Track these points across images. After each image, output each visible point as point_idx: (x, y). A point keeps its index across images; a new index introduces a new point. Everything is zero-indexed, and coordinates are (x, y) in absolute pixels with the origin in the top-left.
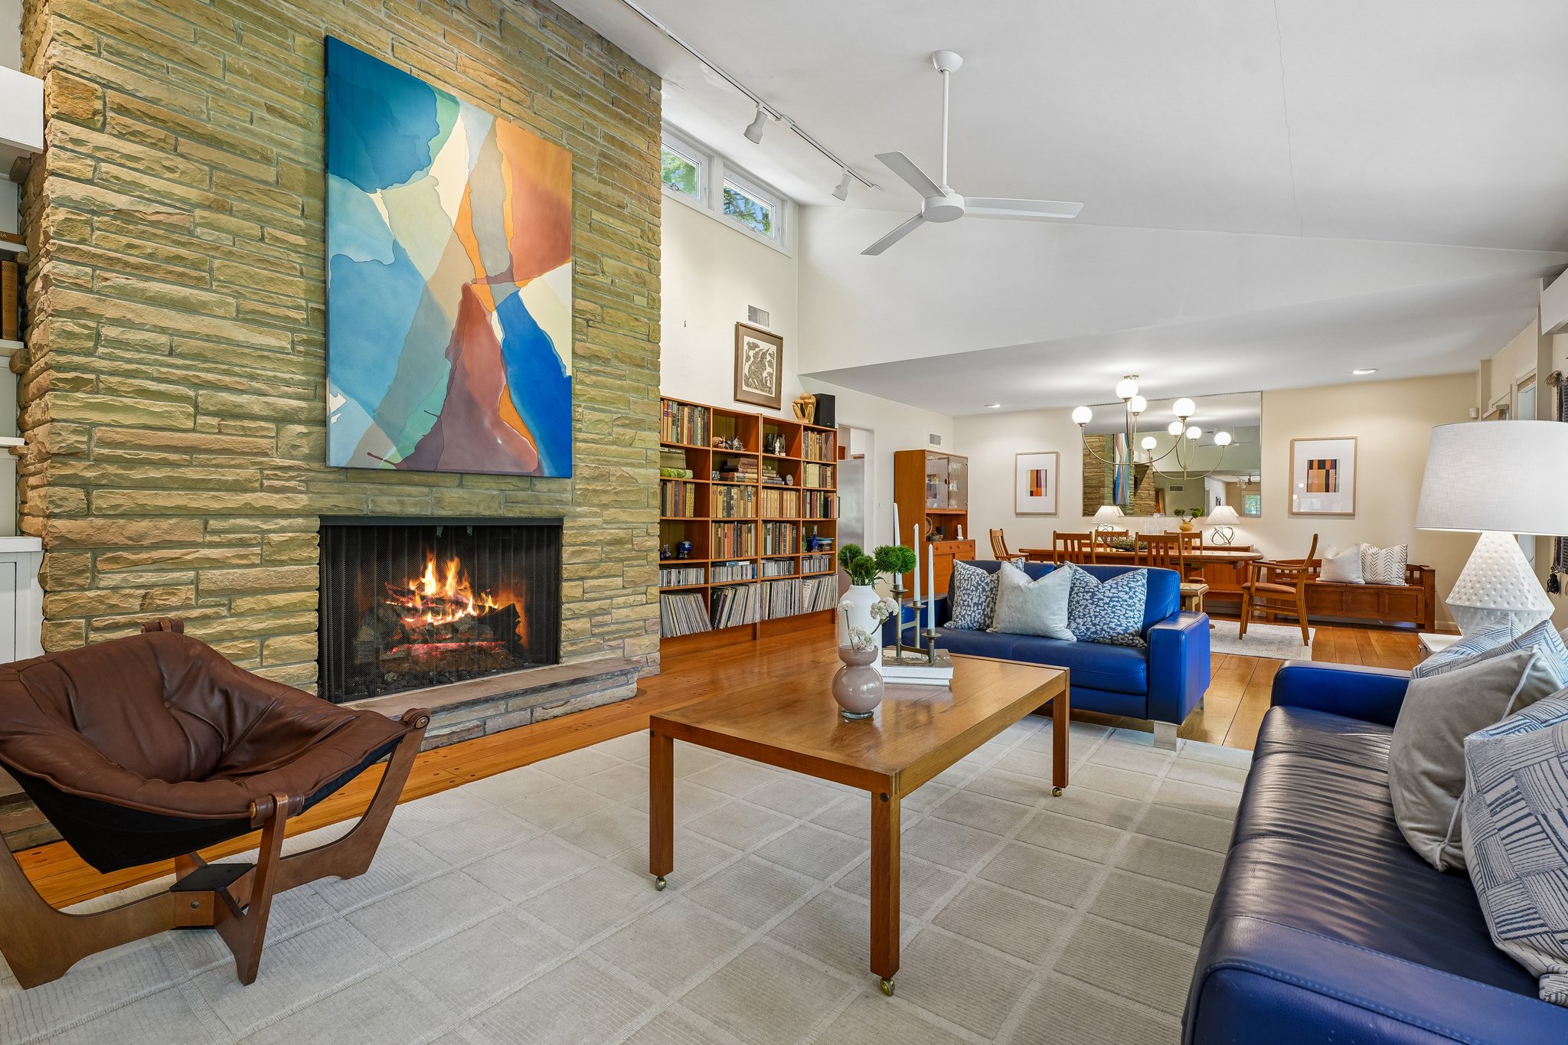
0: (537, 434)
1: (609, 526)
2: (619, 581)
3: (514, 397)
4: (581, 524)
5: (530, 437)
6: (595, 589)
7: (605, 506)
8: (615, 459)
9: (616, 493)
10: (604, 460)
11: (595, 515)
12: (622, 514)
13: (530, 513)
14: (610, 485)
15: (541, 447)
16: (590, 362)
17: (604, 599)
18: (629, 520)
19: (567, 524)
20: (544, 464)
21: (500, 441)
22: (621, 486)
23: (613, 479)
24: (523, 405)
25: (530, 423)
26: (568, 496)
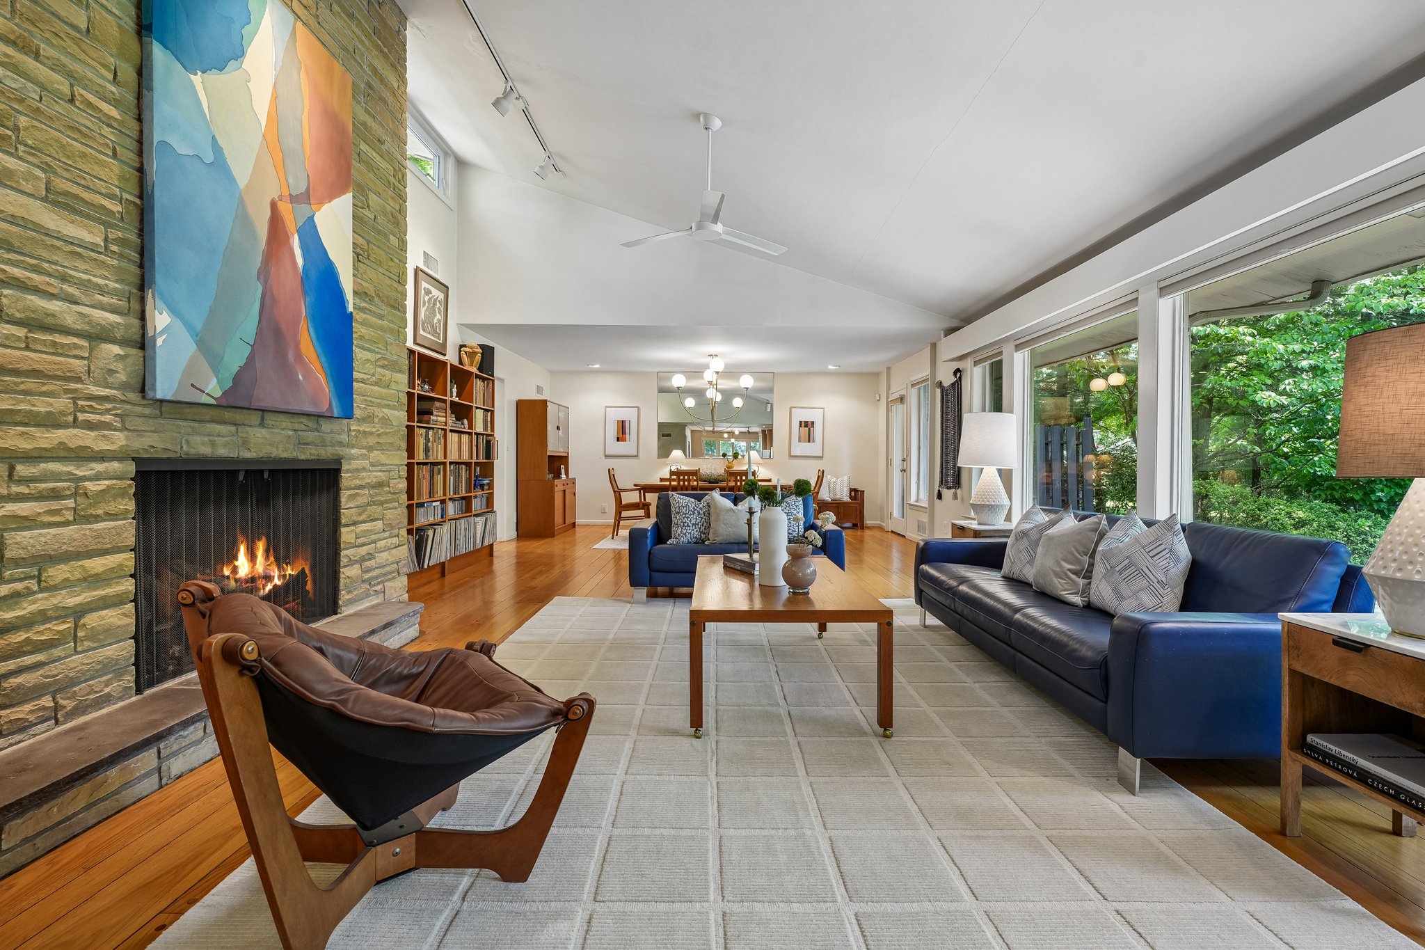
0: (329, 372)
1: (374, 469)
2: (379, 524)
3: (311, 330)
4: (355, 467)
5: (324, 375)
6: (366, 533)
7: (370, 448)
8: (378, 401)
9: (379, 435)
10: (370, 401)
11: (364, 457)
12: (383, 456)
13: (318, 455)
14: (374, 427)
15: (332, 385)
16: (360, 299)
17: (369, 544)
18: (387, 462)
19: (345, 467)
20: (334, 404)
21: (301, 377)
22: (382, 428)
23: (376, 420)
24: (318, 338)
25: (323, 358)
26: (344, 437)
